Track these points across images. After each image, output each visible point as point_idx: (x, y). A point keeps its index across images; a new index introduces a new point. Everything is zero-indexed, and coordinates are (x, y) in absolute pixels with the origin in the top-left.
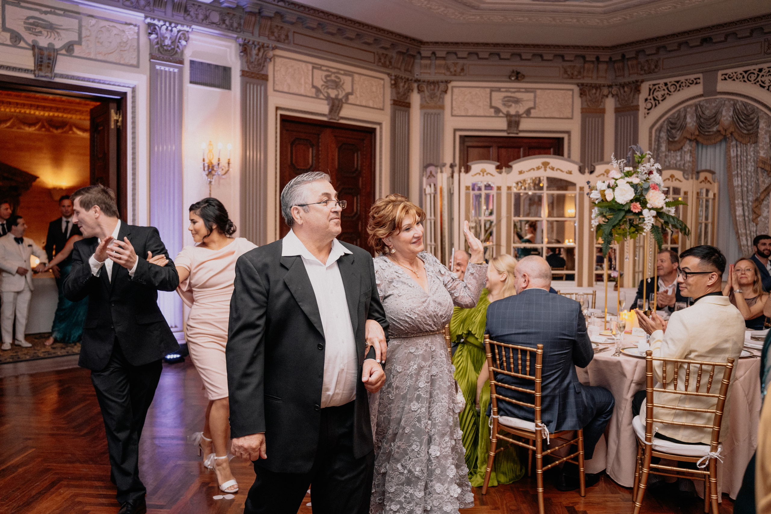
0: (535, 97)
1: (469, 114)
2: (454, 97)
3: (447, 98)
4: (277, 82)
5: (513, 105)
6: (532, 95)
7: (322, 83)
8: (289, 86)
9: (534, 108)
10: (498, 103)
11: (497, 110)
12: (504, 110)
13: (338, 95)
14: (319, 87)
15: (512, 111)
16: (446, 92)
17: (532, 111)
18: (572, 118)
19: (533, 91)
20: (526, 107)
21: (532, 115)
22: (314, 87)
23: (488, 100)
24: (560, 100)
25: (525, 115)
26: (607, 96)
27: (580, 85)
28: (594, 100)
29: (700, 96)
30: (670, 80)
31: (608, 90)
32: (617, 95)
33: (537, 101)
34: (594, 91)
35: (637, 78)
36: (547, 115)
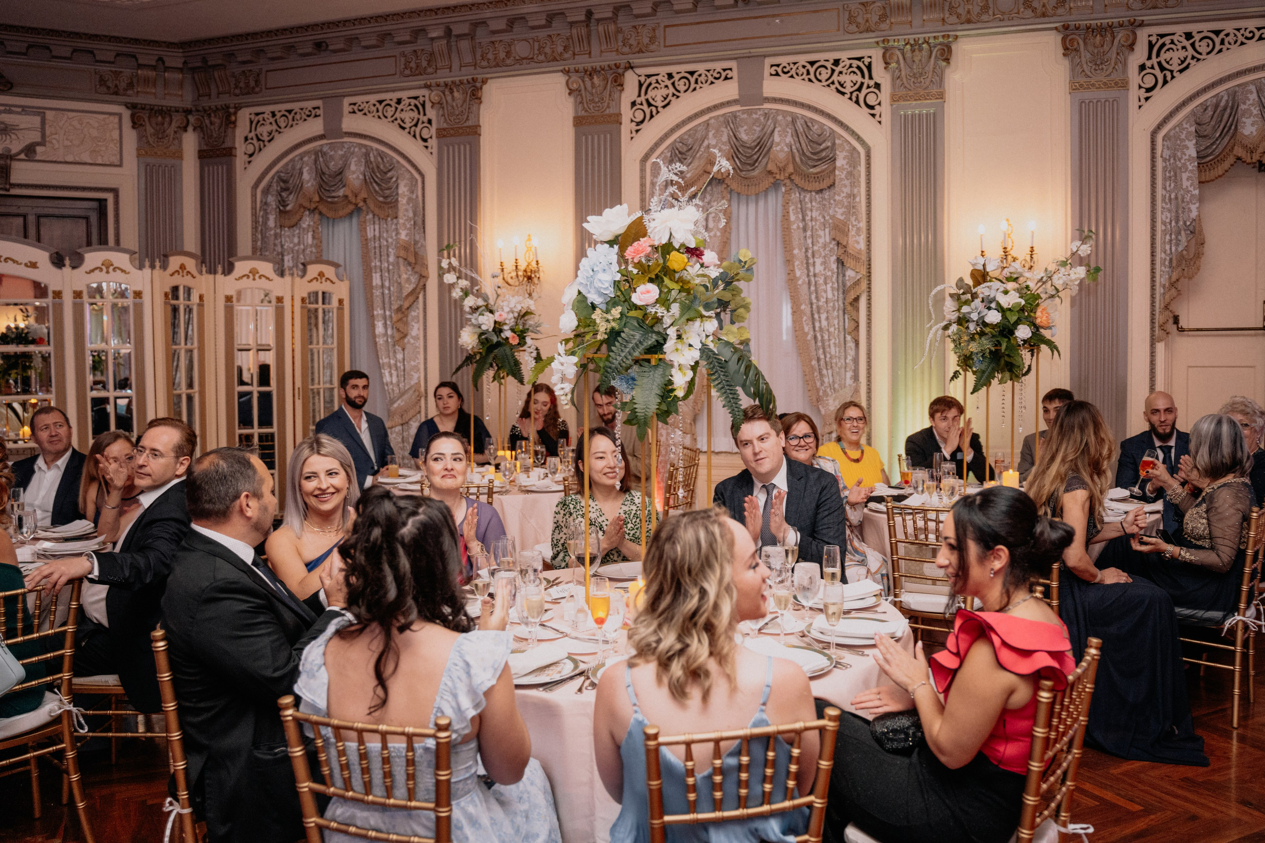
0: (43, 122)
6: (36, 120)
9: (42, 143)
17: (39, 149)
18: (120, 165)
19: (41, 112)
20: (27, 142)
21: (38, 157)
24: (95, 133)
25: (22, 156)
26: (185, 129)
27: (132, 107)
28: (161, 135)
29: (321, 137)
30: (279, 107)
31: (186, 118)
32: (200, 128)
33: (48, 131)
34: (160, 118)
35: (230, 101)
36: (69, 158)
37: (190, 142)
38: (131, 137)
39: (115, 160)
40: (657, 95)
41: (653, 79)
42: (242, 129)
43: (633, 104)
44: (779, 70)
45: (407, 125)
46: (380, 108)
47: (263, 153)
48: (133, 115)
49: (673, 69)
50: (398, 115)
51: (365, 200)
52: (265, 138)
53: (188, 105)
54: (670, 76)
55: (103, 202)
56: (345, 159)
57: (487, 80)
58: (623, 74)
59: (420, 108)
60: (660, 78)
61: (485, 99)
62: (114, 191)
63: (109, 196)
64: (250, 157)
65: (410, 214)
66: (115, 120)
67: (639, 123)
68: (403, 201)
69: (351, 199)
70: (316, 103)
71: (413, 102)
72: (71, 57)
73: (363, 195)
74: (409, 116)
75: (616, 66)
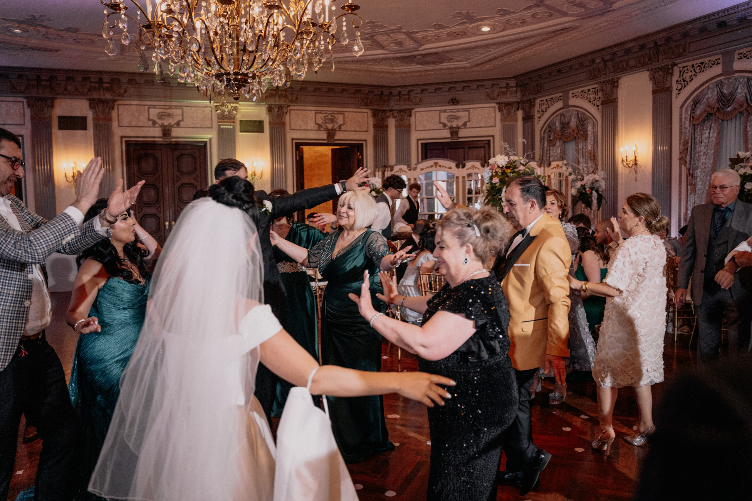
0: (469, 114)
1: (427, 129)
2: (417, 119)
3: (413, 119)
4: (292, 125)
5: (455, 121)
6: (467, 113)
7: (322, 121)
8: (300, 126)
9: (469, 121)
10: (444, 121)
11: (444, 125)
12: (449, 124)
13: (333, 127)
14: (321, 123)
15: (454, 125)
16: (410, 116)
17: (468, 124)
18: (495, 126)
19: (468, 110)
20: (463, 122)
21: (468, 127)
22: (316, 123)
23: (438, 119)
24: (486, 115)
25: (463, 127)
26: (518, 110)
27: (498, 103)
28: (509, 113)
29: (563, 108)
30: (548, 97)
31: (518, 105)
32: (523, 109)
33: (471, 116)
34: (508, 107)
35: (531, 97)
36: (478, 126)
37: (520, 114)
38: (498, 115)
39: (493, 125)
40: (687, 76)
41: (685, 69)
42: (537, 108)
43: (677, 81)
45: (592, 100)
46: (582, 93)
47: (544, 116)
48: (499, 107)
49: (694, 62)
50: (588, 96)
51: (577, 134)
52: (544, 110)
53: (519, 100)
54: (693, 66)
55: (489, 141)
56: (571, 116)
57: (620, 78)
58: (672, 68)
59: (596, 93)
60: (688, 68)
61: (619, 86)
62: (493, 136)
63: (491, 139)
64: (540, 118)
65: (592, 138)
66: (493, 109)
67: (680, 90)
68: (590, 133)
69: (572, 133)
70: (561, 94)
71: (594, 90)
72: (477, 88)
73: (576, 131)
74: (592, 96)
75: (668, 65)
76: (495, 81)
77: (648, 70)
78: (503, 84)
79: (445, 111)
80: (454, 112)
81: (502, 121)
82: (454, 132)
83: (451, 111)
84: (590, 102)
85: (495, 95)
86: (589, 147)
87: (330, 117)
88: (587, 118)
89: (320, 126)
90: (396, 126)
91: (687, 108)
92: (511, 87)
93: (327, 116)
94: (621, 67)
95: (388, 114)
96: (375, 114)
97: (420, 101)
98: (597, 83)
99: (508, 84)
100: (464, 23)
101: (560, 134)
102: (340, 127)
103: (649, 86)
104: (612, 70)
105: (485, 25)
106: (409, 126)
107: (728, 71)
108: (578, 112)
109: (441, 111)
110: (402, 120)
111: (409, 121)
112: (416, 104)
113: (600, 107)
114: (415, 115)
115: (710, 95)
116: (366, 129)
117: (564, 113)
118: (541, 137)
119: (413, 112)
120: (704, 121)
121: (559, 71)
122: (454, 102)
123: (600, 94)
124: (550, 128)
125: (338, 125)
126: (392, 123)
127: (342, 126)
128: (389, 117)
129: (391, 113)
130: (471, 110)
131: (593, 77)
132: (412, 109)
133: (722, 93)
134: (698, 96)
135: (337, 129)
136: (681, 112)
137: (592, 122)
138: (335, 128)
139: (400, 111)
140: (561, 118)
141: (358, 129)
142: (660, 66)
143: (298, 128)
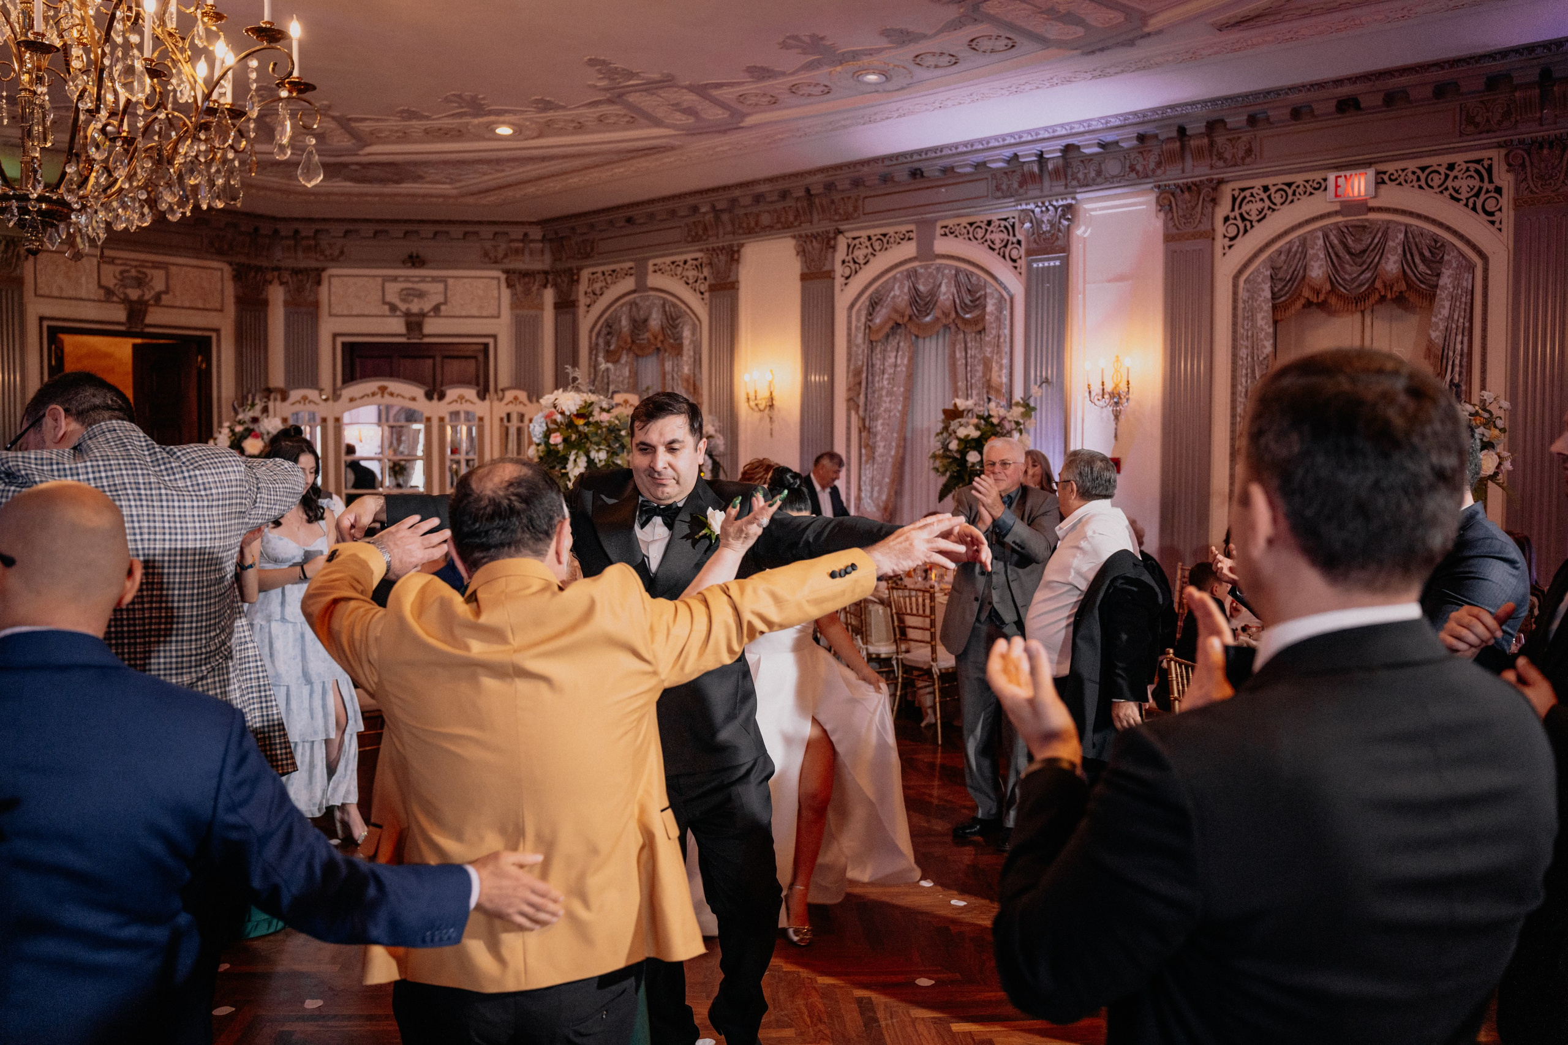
0: (446, 288)
1: (354, 313)
2: (333, 290)
3: (324, 290)
4: (40, 285)
5: (416, 300)
6: (440, 287)
7: (115, 281)
8: (61, 289)
9: (445, 303)
10: (392, 297)
11: (393, 308)
12: (403, 307)
13: (143, 295)
14: (111, 286)
15: (415, 308)
16: (319, 283)
17: (443, 308)
18: (498, 317)
19: (443, 280)
20: (434, 304)
21: (443, 313)
22: (100, 286)
23: (380, 294)
24: (481, 293)
25: (432, 314)
26: (545, 286)
27: (507, 272)
28: (527, 292)
29: (634, 291)
30: (607, 268)
31: (546, 277)
32: (555, 285)
33: (449, 294)
34: (527, 280)
35: (574, 264)
36: (464, 314)
37: (549, 296)
38: (506, 293)
39: (495, 313)
40: (860, 254)
41: (857, 241)
42: (583, 286)
43: (843, 262)
44: (947, 231)
45: (691, 281)
46: (673, 267)
47: (597, 304)
48: (507, 279)
49: (871, 232)
50: (685, 273)
51: (662, 342)
52: (598, 292)
53: (547, 267)
54: (869, 238)
55: (486, 345)
56: (650, 308)
57: (742, 245)
58: (835, 238)
59: (699, 267)
60: (862, 240)
61: (742, 260)
62: (494, 337)
63: (491, 341)
64: (589, 306)
65: (692, 353)
66: (495, 282)
67: (847, 278)
68: (686, 342)
69: (652, 340)
70: (631, 264)
71: (695, 262)
72: (464, 238)
73: (661, 337)
74: (691, 274)
75: (828, 232)
76: (500, 226)
77: (794, 237)
78: (517, 233)
79: (395, 279)
80: (413, 282)
81: (515, 305)
82: (414, 323)
83: (407, 279)
84: (687, 284)
85: (500, 256)
86: (686, 370)
87: (133, 273)
88: (681, 315)
89: (109, 292)
90: (286, 304)
91: (859, 311)
92: (532, 241)
93: (127, 271)
94: (745, 225)
95: (269, 277)
96: (240, 275)
97: (342, 253)
98: (701, 251)
99: (526, 235)
100: (461, 115)
101: (629, 340)
102: (158, 298)
103: (794, 267)
104: (729, 228)
105: (504, 123)
106: (316, 305)
107: (926, 253)
108: (665, 301)
109: (386, 279)
110: (300, 290)
111: (317, 294)
112: (333, 260)
113: (707, 295)
114: (330, 283)
115: (897, 292)
116: (218, 306)
117: (638, 300)
118: (590, 342)
119: (325, 275)
120: (887, 336)
121: (629, 220)
122: (415, 261)
123: (706, 272)
124: (610, 327)
125: (153, 293)
126: (277, 295)
127: (164, 297)
128: (271, 282)
129: (276, 274)
130: (450, 281)
131: (694, 238)
132: (324, 269)
133: (916, 290)
134: (877, 291)
135: (152, 302)
136: (849, 316)
137: (690, 322)
138: (146, 297)
139: (296, 272)
140: (631, 309)
141: (200, 305)
142: (814, 231)
143: (56, 293)
